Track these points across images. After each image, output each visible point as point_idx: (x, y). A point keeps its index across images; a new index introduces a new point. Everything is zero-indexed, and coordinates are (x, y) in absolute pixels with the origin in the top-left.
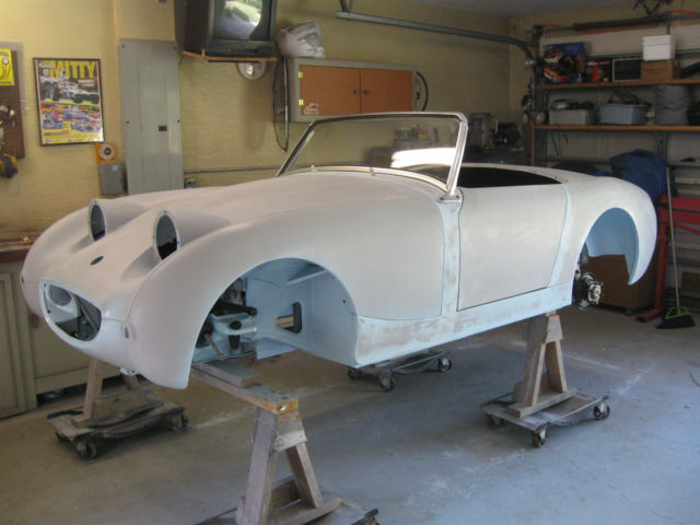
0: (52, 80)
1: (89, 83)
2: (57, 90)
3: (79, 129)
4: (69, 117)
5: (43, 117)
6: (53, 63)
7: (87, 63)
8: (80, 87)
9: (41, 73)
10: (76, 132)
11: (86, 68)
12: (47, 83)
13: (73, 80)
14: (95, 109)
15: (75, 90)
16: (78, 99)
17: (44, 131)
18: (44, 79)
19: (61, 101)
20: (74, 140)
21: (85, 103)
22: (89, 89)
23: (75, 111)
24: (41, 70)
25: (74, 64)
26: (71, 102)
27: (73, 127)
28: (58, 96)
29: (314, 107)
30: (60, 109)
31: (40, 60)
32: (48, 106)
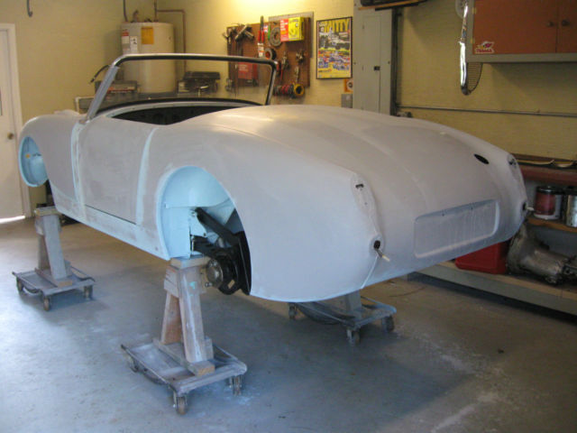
0: (325, 34)
1: (344, 35)
2: (327, 41)
3: (338, 68)
4: (333, 60)
5: (319, 60)
6: (326, 22)
7: (344, 20)
8: (340, 38)
9: (320, 31)
10: (335, 70)
11: (343, 24)
12: (323, 37)
13: (336, 34)
14: (347, 54)
15: (337, 41)
16: (338, 46)
17: (319, 69)
18: (321, 34)
19: (329, 49)
20: (334, 76)
21: (342, 50)
22: (344, 39)
23: (336, 55)
24: (320, 28)
25: (337, 22)
26: (334, 49)
27: (334, 67)
28: (328, 45)
29: (487, 46)
30: (328, 53)
31: (320, 21)
32: (321, 52)
